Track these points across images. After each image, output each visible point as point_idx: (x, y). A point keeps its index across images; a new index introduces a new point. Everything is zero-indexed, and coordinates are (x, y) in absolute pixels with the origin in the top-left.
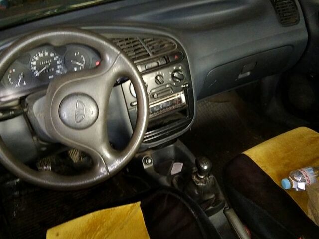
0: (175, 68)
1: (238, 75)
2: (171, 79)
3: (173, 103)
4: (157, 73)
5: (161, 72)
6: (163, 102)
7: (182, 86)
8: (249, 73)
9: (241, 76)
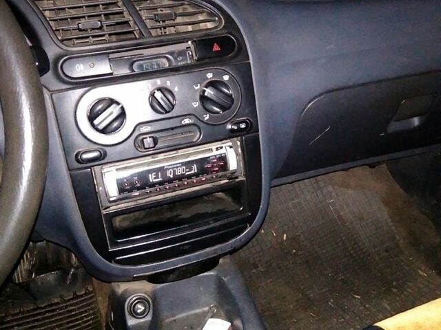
0: (210, 75)
1: (388, 121)
2: (196, 104)
3: (204, 167)
4: (159, 82)
5: (168, 82)
6: (173, 163)
7: (229, 127)
8: (416, 121)
9: (394, 127)
